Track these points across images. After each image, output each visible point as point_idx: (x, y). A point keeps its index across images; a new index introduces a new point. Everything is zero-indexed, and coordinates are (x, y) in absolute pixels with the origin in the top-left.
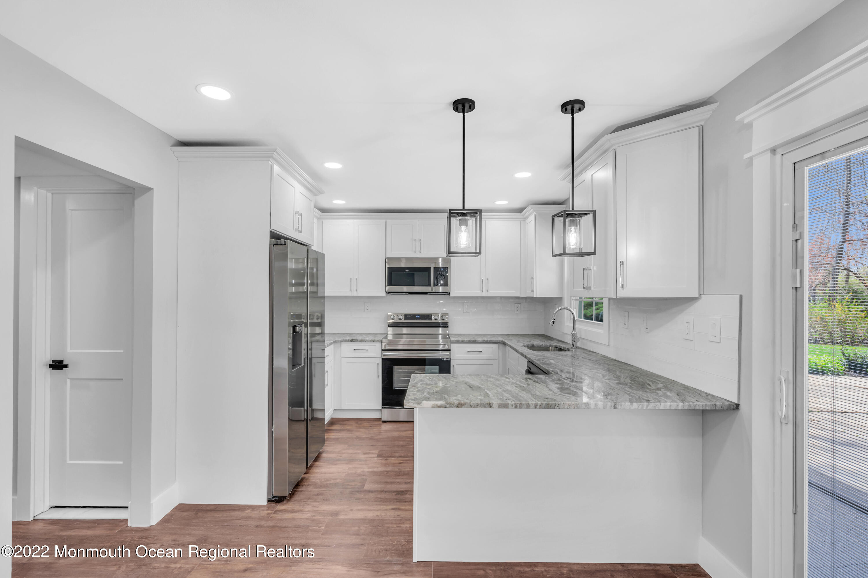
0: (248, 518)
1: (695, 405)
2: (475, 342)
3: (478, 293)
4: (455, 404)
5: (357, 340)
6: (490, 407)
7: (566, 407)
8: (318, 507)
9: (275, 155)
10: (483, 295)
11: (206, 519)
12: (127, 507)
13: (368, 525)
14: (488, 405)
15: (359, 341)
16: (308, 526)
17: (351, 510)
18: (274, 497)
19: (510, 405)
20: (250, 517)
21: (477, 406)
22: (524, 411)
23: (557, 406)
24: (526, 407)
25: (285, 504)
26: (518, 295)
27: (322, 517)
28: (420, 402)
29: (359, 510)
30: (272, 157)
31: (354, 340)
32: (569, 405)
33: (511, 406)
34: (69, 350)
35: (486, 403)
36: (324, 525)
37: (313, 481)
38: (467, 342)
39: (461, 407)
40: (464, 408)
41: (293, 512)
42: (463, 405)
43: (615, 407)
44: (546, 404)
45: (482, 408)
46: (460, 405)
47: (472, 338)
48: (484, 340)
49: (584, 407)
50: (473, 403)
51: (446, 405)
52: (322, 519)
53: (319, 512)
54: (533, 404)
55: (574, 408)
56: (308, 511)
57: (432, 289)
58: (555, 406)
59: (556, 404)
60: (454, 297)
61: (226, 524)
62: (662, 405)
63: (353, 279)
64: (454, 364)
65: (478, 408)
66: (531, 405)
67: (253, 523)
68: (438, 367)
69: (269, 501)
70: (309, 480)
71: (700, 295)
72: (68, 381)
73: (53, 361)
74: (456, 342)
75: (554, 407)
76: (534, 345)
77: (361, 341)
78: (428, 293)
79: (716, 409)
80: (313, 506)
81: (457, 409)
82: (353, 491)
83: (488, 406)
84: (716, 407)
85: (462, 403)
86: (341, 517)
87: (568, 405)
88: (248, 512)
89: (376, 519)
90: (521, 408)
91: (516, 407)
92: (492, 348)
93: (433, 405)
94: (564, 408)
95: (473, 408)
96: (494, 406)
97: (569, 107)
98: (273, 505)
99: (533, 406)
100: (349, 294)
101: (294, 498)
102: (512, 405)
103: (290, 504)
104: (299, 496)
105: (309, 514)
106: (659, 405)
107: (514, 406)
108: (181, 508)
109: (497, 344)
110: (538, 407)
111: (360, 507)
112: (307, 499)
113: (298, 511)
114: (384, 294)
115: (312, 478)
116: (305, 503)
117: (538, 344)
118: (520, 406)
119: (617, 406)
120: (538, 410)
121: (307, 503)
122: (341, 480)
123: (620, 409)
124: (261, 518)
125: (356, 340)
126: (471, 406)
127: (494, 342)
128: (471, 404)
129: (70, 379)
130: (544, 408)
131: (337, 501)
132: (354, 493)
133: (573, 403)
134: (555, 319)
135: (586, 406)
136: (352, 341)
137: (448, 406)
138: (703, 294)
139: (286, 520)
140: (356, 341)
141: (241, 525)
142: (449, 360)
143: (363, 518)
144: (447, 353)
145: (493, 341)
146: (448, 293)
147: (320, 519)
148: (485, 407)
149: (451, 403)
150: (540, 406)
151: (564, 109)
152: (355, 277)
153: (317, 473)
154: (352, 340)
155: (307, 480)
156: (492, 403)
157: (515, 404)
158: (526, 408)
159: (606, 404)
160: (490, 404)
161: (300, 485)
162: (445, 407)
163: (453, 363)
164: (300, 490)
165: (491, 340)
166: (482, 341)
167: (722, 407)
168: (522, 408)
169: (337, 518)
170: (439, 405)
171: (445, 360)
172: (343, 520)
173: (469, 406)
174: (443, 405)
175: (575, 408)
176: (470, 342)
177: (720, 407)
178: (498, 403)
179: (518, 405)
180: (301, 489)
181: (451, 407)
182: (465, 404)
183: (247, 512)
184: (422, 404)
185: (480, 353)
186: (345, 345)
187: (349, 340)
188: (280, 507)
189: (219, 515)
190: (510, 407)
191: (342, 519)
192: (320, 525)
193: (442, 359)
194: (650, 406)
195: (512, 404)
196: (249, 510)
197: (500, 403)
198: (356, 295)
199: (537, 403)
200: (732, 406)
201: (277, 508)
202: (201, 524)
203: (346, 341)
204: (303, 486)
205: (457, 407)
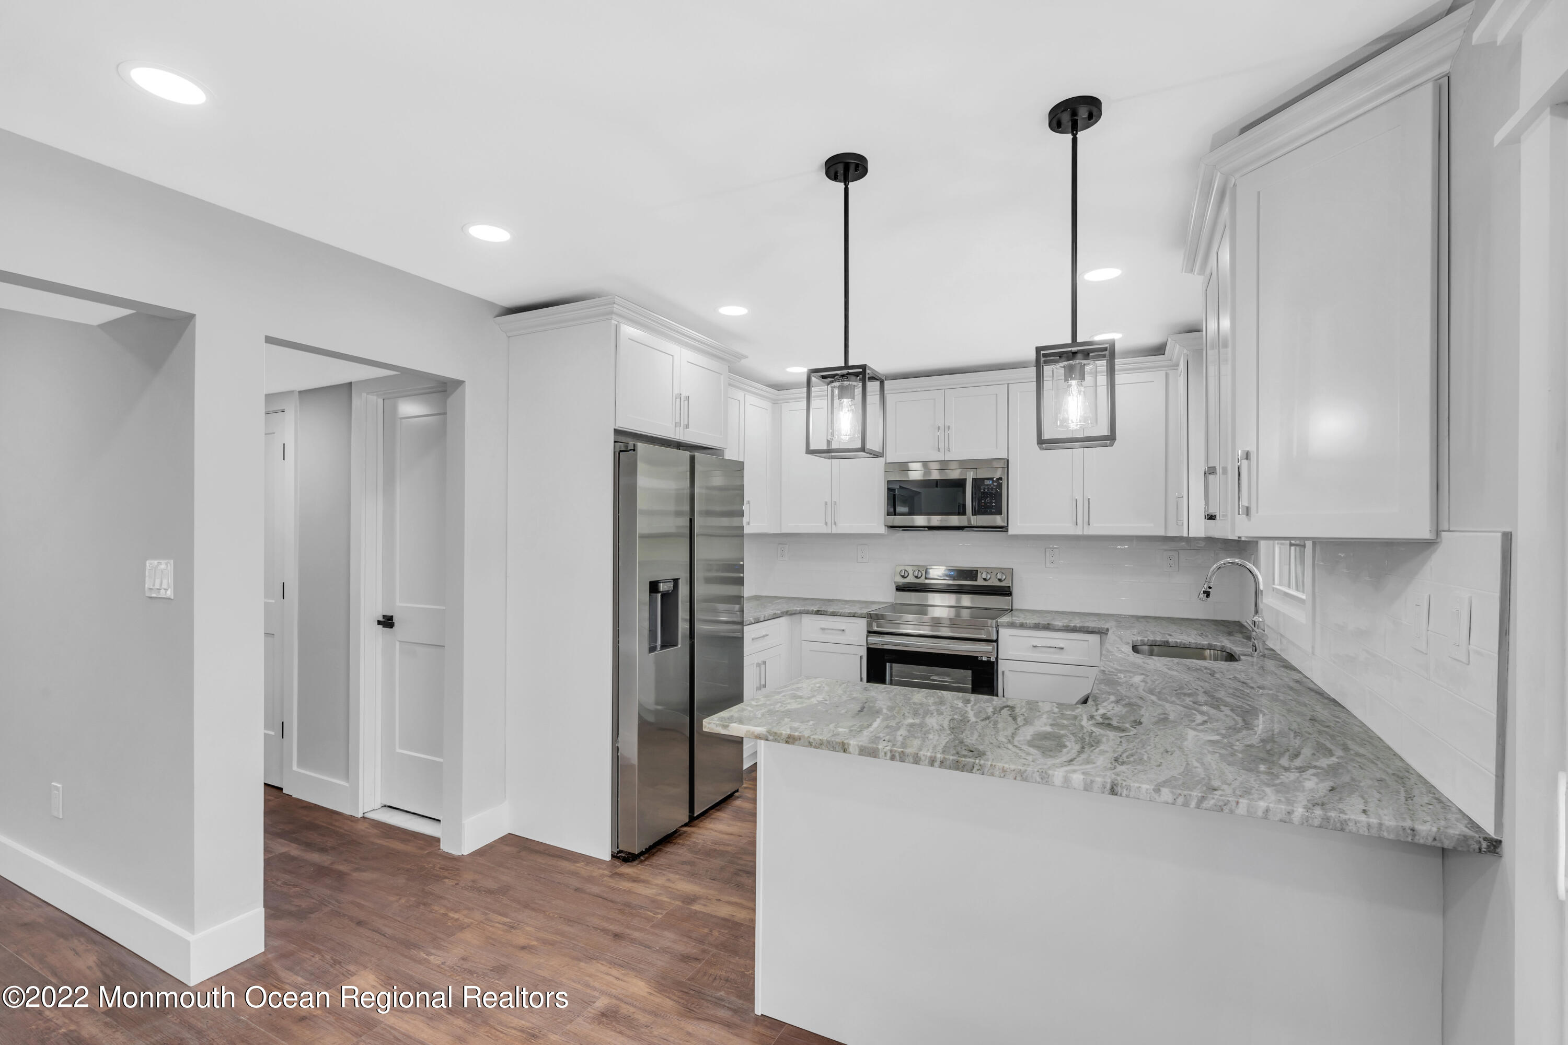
0: (575, 874)
1: (1345, 821)
2: (1047, 627)
3: (1068, 529)
4: (783, 737)
5: (827, 612)
6: (844, 751)
7: (997, 773)
8: (673, 883)
9: (616, 308)
10: (1079, 532)
11: (525, 863)
12: (439, 821)
13: (726, 931)
14: (841, 746)
15: (829, 613)
16: (642, 907)
17: (717, 900)
18: (621, 852)
19: (880, 751)
20: (578, 873)
21: (820, 745)
22: (908, 767)
23: (976, 767)
24: (912, 760)
25: (633, 866)
26: (1160, 532)
27: (668, 900)
28: (727, 724)
29: (729, 903)
30: (612, 313)
31: (821, 611)
32: (1004, 771)
33: (883, 754)
34: (398, 604)
35: (837, 743)
36: (664, 912)
37: (694, 840)
38: (1030, 627)
39: (793, 743)
40: (798, 745)
41: (635, 881)
42: (796, 740)
43: (1113, 791)
44: (953, 760)
45: (829, 750)
46: (790, 740)
47: (1043, 621)
48: (1069, 626)
49: (1038, 779)
50: (814, 739)
51: (768, 735)
52: (668, 902)
53: (671, 890)
54: (926, 756)
55: (1015, 779)
56: (657, 885)
57: (969, 520)
58: (973, 767)
59: (974, 763)
60: (1017, 537)
61: (542, 876)
62: (1241, 805)
63: (829, 504)
64: (1003, 669)
65: (822, 749)
66: (923, 758)
67: (575, 882)
68: (970, 672)
69: (613, 856)
70: (690, 837)
71: (1438, 533)
72: (398, 644)
73: (384, 616)
74: (1008, 626)
75: (972, 770)
76: (1167, 642)
77: (834, 614)
78: (966, 529)
79: (1416, 841)
80: (669, 880)
81: (787, 745)
82: (740, 870)
83: (840, 748)
84: (1414, 836)
85: (794, 735)
86: (696, 907)
87: (1001, 771)
88: (580, 867)
89: (746, 925)
90: (902, 761)
91: (893, 758)
92: (1087, 642)
93: (747, 731)
94: (993, 775)
95: (814, 748)
96: (851, 749)
97: (1066, 118)
98: (617, 863)
99: (927, 760)
100: (824, 530)
101: (651, 861)
102: (885, 753)
103: (639, 868)
104: (660, 859)
105: (654, 890)
106: (1234, 804)
107: (889, 755)
108: (510, 839)
109: (1099, 635)
110: (937, 764)
111: (734, 899)
112: (667, 866)
113: (644, 881)
114: (882, 530)
115: (695, 836)
116: (660, 871)
117: (1178, 641)
118: (900, 757)
119: (1119, 789)
120: (936, 770)
121: (663, 872)
122: (736, 847)
123: (1127, 796)
124: (590, 880)
125: (825, 611)
126: (810, 744)
127: (1090, 630)
128: (811, 740)
129: (400, 641)
130: (950, 768)
131: (708, 880)
132: (740, 873)
133: (1013, 767)
134: (1210, 588)
135: (1042, 778)
136: (818, 613)
137: (771, 738)
138: (1449, 531)
139: (619, 890)
140: (825, 613)
141: (559, 882)
142: (993, 659)
143: (727, 917)
144: (988, 647)
145: (1088, 627)
146: (1004, 529)
147: (665, 901)
148: (834, 749)
149: (776, 733)
150: (942, 762)
151: (1055, 122)
152: (834, 500)
153: (707, 829)
154: (818, 611)
155: (687, 836)
156: (849, 744)
157: (891, 751)
158: (913, 763)
159: (1092, 782)
160: (843, 744)
161: (671, 843)
162: (767, 740)
163: (1002, 666)
164: (667, 849)
165: (1084, 627)
166: (1063, 626)
167: (1435, 839)
168: (904, 762)
169: (689, 907)
170: (756, 734)
171: (985, 659)
172: (696, 912)
173: (807, 744)
174: (763, 734)
175: (1018, 778)
176: (1036, 627)
177: (1430, 839)
178: (858, 745)
179: (897, 755)
180: (670, 849)
181: (775, 740)
182: (800, 739)
183: (578, 865)
184: (729, 728)
185: (1061, 651)
186: (807, 620)
187: (812, 611)
188: (627, 869)
189: (541, 860)
190: (881, 756)
191: (696, 910)
192: (659, 911)
193: (977, 657)
194: (1206, 802)
195: (885, 750)
196: (582, 864)
197: (862, 746)
198: (834, 532)
199: (935, 757)
200: (1471, 842)
201: (620, 869)
202: (515, 867)
203: (808, 612)
204: (675, 844)
205: (787, 742)
